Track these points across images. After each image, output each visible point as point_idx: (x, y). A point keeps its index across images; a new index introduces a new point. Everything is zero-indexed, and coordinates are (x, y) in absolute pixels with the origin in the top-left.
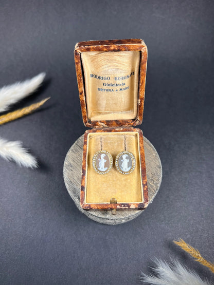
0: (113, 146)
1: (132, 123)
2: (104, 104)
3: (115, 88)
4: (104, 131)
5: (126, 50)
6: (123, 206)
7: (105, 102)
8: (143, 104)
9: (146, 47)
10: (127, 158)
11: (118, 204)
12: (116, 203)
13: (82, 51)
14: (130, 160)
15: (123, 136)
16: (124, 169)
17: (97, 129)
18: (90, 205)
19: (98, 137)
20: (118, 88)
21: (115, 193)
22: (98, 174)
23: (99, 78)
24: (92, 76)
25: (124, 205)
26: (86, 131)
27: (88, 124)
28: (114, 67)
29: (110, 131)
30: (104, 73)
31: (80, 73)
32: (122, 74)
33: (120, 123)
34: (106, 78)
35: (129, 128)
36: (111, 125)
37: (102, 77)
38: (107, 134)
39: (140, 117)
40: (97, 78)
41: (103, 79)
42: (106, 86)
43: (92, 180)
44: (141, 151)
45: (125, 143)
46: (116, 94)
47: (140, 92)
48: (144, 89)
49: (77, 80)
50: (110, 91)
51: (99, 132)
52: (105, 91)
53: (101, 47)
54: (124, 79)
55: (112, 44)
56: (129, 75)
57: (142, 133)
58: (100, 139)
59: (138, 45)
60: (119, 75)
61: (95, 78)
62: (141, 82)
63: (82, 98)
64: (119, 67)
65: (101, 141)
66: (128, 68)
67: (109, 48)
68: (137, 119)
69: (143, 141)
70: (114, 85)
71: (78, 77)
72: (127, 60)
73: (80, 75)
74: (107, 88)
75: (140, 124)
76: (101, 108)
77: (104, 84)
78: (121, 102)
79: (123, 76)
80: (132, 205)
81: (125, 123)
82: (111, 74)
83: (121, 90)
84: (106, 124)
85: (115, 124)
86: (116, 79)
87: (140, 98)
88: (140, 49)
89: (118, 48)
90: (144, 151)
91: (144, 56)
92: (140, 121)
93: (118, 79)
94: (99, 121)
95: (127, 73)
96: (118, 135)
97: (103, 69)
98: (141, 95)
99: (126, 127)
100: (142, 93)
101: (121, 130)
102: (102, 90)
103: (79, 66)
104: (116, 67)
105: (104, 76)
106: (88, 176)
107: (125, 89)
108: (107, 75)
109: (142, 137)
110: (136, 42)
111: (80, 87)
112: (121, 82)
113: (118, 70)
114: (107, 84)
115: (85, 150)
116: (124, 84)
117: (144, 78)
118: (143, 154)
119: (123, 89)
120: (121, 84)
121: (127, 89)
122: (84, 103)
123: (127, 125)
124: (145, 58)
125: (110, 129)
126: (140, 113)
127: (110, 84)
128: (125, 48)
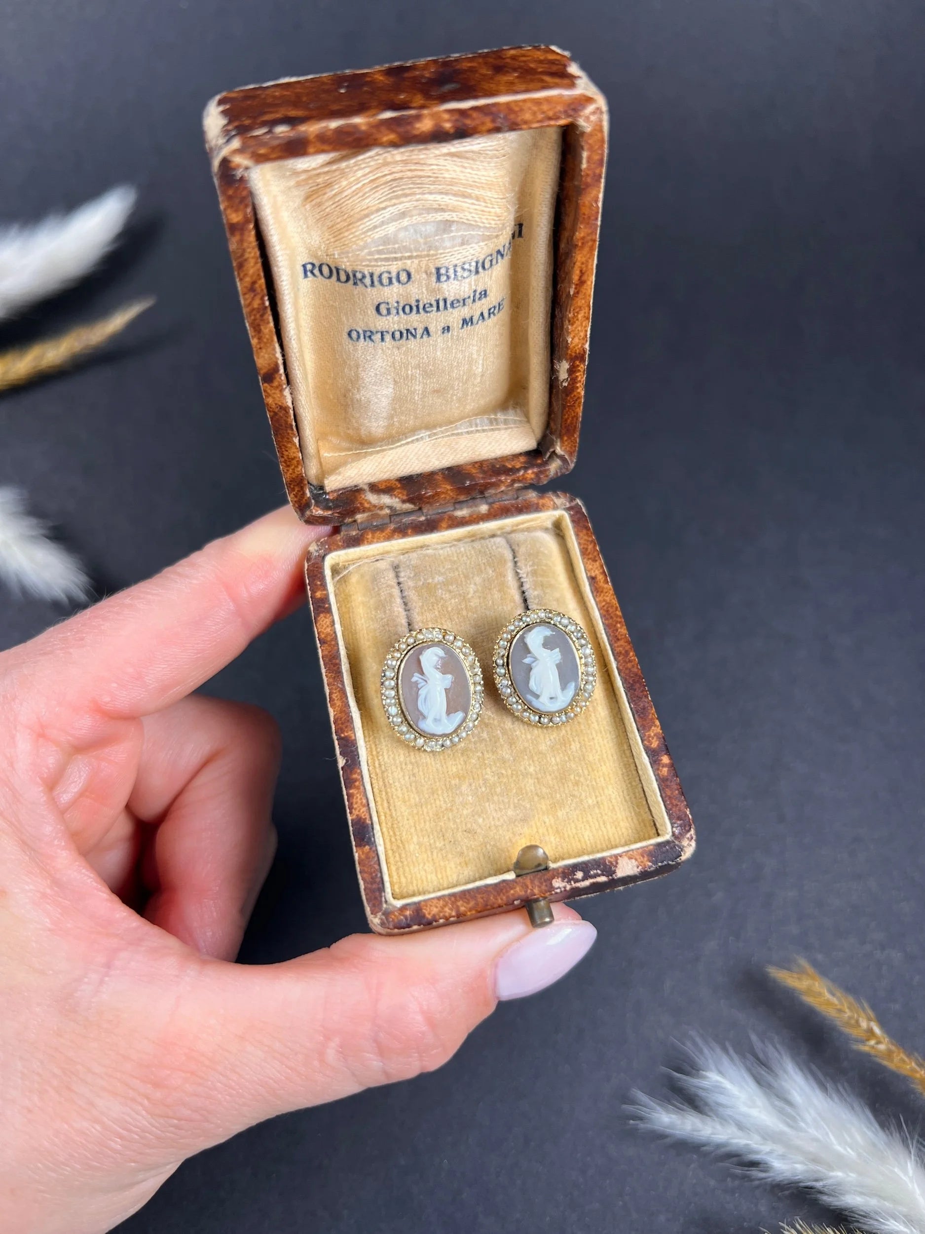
0: (466, 599)
1: (530, 474)
2: (385, 402)
3: (435, 321)
4: (402, 531)
5: (498, 130)
6: (579, 875)
7: (389, 391)
8: (582, 378)
9: (601, 102)
10: (547, 644)
11: (556, 873)
12: (541, 869)
13: (260, 159)
15: (499, 540)
16: (544, 699)
17: (364, 529)
18: (418, 909)
19: (383, 565)
20: (454, 316)
21: (525, 820)
22: (421, 750)
23: (352, 278)
24: (310, 270)
25: (585, 867)
27: (318, 510)
28: (431, 216)
29: (430, 526)
30: (379, 252)
31: (259, 275)
32: (473, 245)
33: (471, 481)
34: (390, 279)
35: (518, 498)
36: (429, 498)
37: (366, 273)
38: (419, 544)
39: (565, 438)
40: (339, 279)
41: (376, 283)
42: (392, 316)
43: (397, 784)
44: (601, 598)
45: (517, 572)
46: (443, 349)
47: (570, 327)
48: (589, 313)
49: (245, 311)
50: (415, 337)
51: (377, 542)
52: (388, 337)
53: (368, 124)
54: (484, 267)
55: (422, 102)
56: (504, 246)
57: (584, 510)
58: (391, 575)
59: (561, 96)
60: (459, 256)
61: (327, 281)
62: (575, 278)
63: (275, 396)
64: (454, 214)
65: (399, 583)
66: (498, 211)
67: (409, 128)
68: (552, 450)
69: (595, 546)
70: (431, 305)
71: (247, 296)
72: (491, 174)
73: (260, 286)
74: (399, 322)
75: (564, 471)
76: (370, 422)
77: (378, 309)
78: (467, 380)
79: (477, 255)
80: (620, 860)
81: (493, 480)
82: (415, 254)
83: (465, 326)
84: (405, 498)
85: (448, 490)
86: (443, 278)
87: (568, 357)
88: (570, 116)
89: (457, 120)
90: (612, 592)
91: (591, 149)
92: (567, 457)
93: (453, 276)
94: (366, 487)
95: (497, 236)
96: (473, 541)
97: (369, 230)
98: (573, 339)
99: (505, 497)
100: (580, 329)
101: (483, 515)
102: (370, 337)
103: (250, 243)
104: (439, 217)
105: (378, 266)
106: (375, 767)
107: (486, 315)
108: (395, 263)
109: (587, 528)
110: (540, 70)
111: (260, 348)
112: (467, 289)
113: (452, 231)
114: (398, 302)
115: (329, 639)
116: (480, 293)
117: (587, 261)
118: (614, 609)
119: (475, 320)
120: (469, 297)
121: (496, 311)
122: (286, 422)
123: (508, 486)
124: (596, 157)
125: (426, 516)
126: (569, 421)
127: (414, 304)
128: (493, 121)
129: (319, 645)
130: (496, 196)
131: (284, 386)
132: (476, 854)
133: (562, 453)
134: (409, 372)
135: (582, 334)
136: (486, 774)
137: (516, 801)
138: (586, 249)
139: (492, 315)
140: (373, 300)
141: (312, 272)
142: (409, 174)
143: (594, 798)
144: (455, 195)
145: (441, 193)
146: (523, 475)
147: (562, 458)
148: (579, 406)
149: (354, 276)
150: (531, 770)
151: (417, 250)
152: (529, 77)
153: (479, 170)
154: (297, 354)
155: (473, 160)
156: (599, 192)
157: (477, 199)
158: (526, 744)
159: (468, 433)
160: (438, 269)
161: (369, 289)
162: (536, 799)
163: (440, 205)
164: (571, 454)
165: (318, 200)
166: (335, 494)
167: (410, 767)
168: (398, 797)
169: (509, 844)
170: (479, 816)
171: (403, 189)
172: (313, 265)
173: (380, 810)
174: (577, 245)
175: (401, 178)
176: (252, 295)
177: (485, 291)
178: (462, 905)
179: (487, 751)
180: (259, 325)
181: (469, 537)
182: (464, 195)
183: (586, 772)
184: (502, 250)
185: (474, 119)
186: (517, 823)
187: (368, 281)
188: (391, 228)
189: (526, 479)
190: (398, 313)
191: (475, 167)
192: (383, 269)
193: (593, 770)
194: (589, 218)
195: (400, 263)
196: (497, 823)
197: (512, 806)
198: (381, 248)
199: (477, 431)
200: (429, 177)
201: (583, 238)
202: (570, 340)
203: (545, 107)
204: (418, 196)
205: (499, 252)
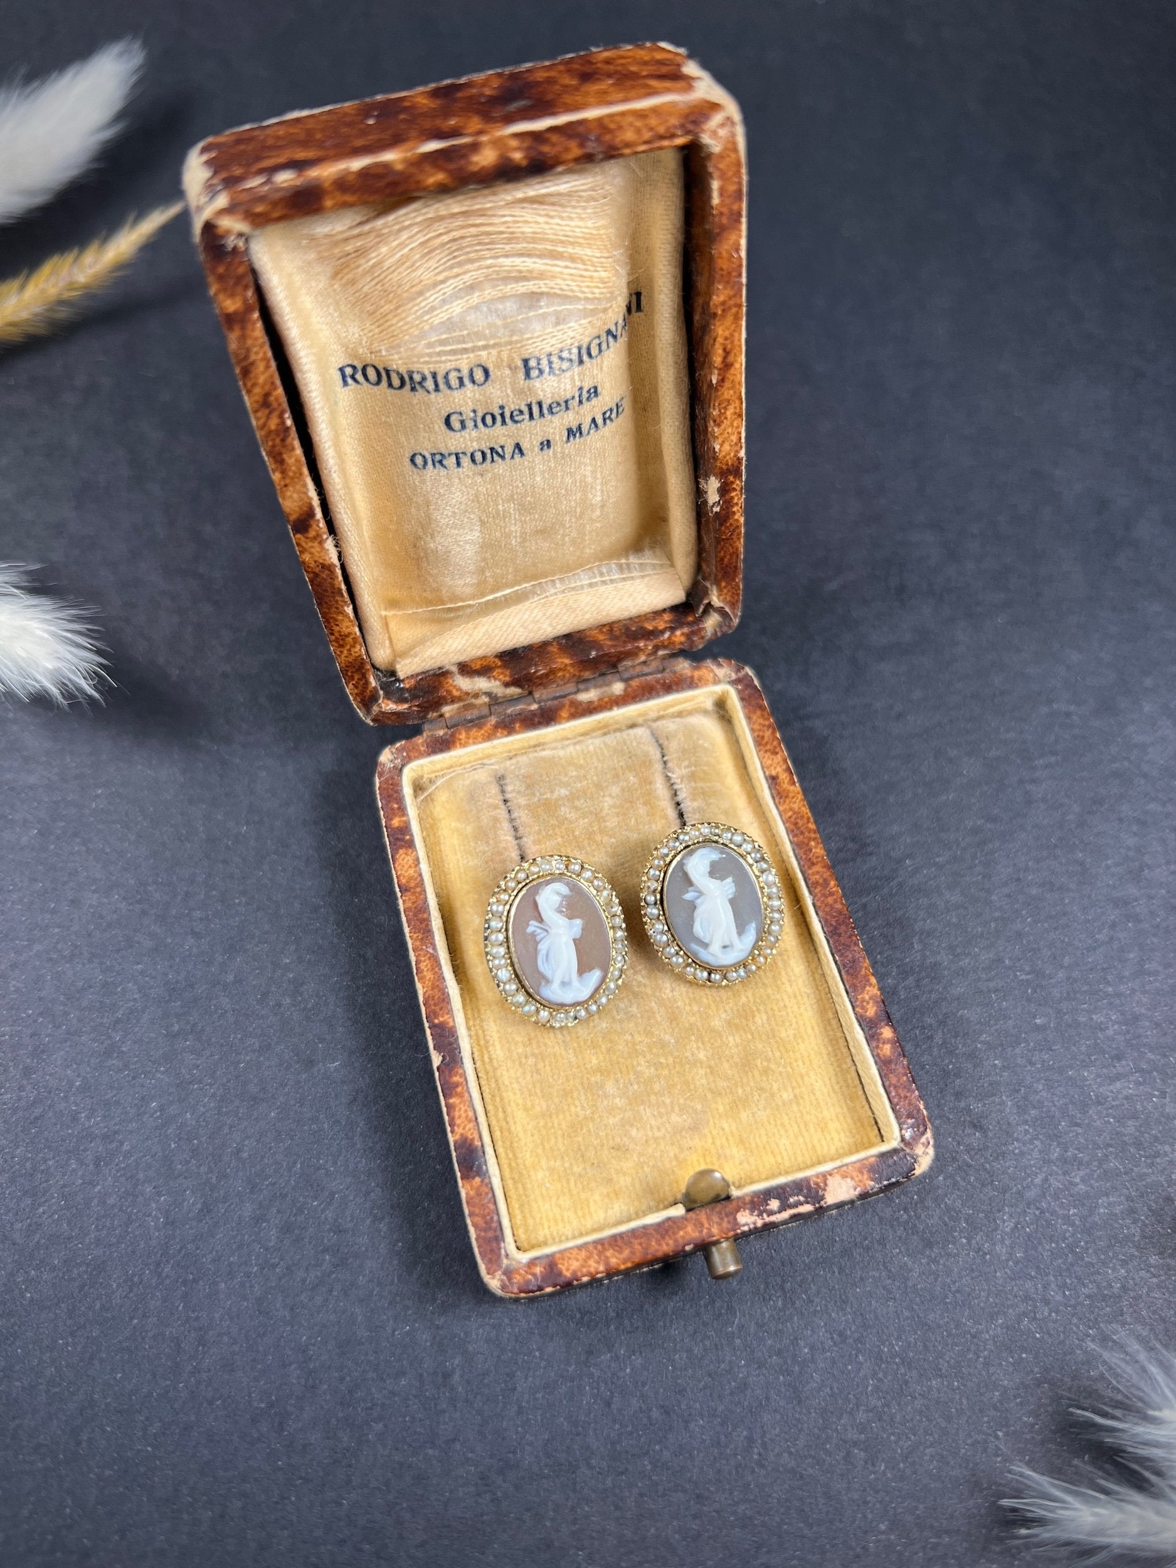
0: (599, 817)
1: (679, 636)
2: (470, 551)
3: (529, 433)
4: (507, 726)
5: (589, 157)
7: (474, 535)
8: (739, 499)
9: (731, 108)
10: (716, 871)
11: (742, 1204)
12: (722, 1199)
13: (259, 220)
14: (742, 880)
15: (639, 731)
16: (715, 948)
17: (454, 726)
18: (551, 1264)
19: (482, 776)
20: (555, 426)
21: (695, 1128)
22: (547, 1027)
23: (408, 382)
24: (350, 374)
25: (780, 1193)
26: (386, 757)
27: (389, 706)
28: (510, 288)
29: (546, 717)
30: (442, 343)
31: (273, 383)
32: (572, 324)
33: (598, 650)
34: (461, 379)
35: (664, 670)
36: (541, 677)
37: (427, 373)
38: (532, 743)
39: (723, 584)
40: (390, 385)
41: (442, 386)
42: (468, 430)
43: (515, 1085)
44: (786, 806)
45: (667, 776)
46: (544, 472)
47: (716, 429)
48: (741, 408)
49: (259, 435)
50: (502, 457)
51: (474, 743)
52: (466, 461)
53: (405, 160)
54: (590, 355)
55: (480, 126)
56: (616, 324)
57: (756, 682)
58: (494, 790)
59: (673, 104)
60: (553, 341)
61: (376, 388)
62: (717, 360)
63: (312, 550)
64: (541, 283)
65: (505, 801)
66: (604, 274)
67: (463, 162)
68: (706, 602)
69: (773, 733)
70: (521, 412)
71: (259, 414)
72: (589, 224)
73: (277, 399)
74: (479, 439)
75: (725, 629)
76: (452, 579)
77: (447, 422)
78: (582, 513)
79: (578, 337)
80: (831, 1181)
81: (629, 647)
82: (492, 342)
83: (572, 438)
84: (508, 679)
85: (566, 665)
86: (534, 373)
87: (717, 471)
88: (688, 132)
89: (529, 148)
90: (800, 796)
91: (723, 177)
92: (727, 609)
93: (547, 370)
94: (454, 669)
95: (605, 310)
96: (605, 734)
97: (427, 312)
98: (721, 445)
99: (646, 670)
100: (730, 430)
101: (618, 697)
102: (440, 462)
103: (256, 339)
104: (522, 287)
105: (441, 362)
106: (483, 1061)
107: (600, 421)
108: (465, 356)
109: (762, 708)
110: (644, 73)
111: (286, 486)
112: (568, 387)
113: (541, 307)
114: (474, 411)
115: (412, 884)
116: (588, 391)
117: (732, 335)
118: (805, 821)
119: (585, 429)
120: (573, 398)
121: (614, 416)
122: (332, 586)
123: (649, 655)
124: (732, 188)
125: (539, 702)
126: (726, 560)
127: (497, 412)
128: (582, 145)
129: (399, 894)
130: (598, 255)
131: (325, 537)
132: (628, 1179)
133: (721, 605)
134: (500, 507)
135: (734, 438)
136: (639, 1064)
137: (682, 1101)
138: (730, 318)
139: (608, 421)
140: (440, 412)
141: (353, 377)
142: (473, 230)
143: (790, 1090)
144: (540, 256)
145: (521, 255)
146: (669, 638)
147: (721, 611)
148: (739, 539)
149: (411, 378)
150: (702, 1055)
151: (493, 336)
152: (629, 83)
153: (571, 219)
154: (342, 492)
155: (562, 206)
156: (740, 237)
157: (573, 259)
158: (692, 1019)
159: (591, 585)
160: (526, 362)
161: (433, 395)
162: (709, 1096)
163: (520, 272)
164: (733, 605)
165: (350, 276)
166: (413, 682)
167: (531, 1061)
168: (518, 1105)
169: (674, 1163)
170: (632, 1125)
171: (469, 253)
172: (354, 367)
173: (494, 1123)
174: (715, 315)
175: (462, 238)
176: (267, 411)
177: (596, 388)
178: (614, 1256)
179: (639, 1032)
180: (280, 454)
181: (600, 729)
182: (554, 255)
183: (778, 1054)
184: (613, 329)
185: (554, 145)
186: (684, 1133)
187: (430, 384)
188: (456, 308)
189: (673, 643)
190: (476, 426)
191: (564, 215)
192: (449, 366)
193: (787, 1052)
194: (729, 273)
195: (472, 355)
196: (657, 1134)
197: (677, 1109)
198: (444, 336)
199: (604, 582)
200: (502, 233)
201: (723, 303)
202: (717, 447)
203: (653, 122)
204: (489, 262)
205: (609, 332)
